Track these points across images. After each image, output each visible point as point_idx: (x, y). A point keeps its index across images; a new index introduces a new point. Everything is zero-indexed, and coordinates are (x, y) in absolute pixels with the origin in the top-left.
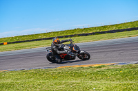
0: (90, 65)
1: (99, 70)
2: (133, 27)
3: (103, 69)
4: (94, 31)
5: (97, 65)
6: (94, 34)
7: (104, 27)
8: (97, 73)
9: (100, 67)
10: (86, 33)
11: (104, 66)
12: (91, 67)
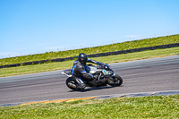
0: (64, 100)
1: (74, 106)
2: (120, 50)
3: (80, 104)
7: (85, 50)
8: (71, 111)
9: (76, 102)
11: (81, 101)
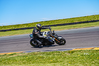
1: (11, 56)
4: (11, 28)
5: (10, 53)
6: (10, 30)
7: (18, 25)
8: (9, 59)
9: (12, 55)
10: (5, 29)
11: (15, 54)
12: (5, 55)
